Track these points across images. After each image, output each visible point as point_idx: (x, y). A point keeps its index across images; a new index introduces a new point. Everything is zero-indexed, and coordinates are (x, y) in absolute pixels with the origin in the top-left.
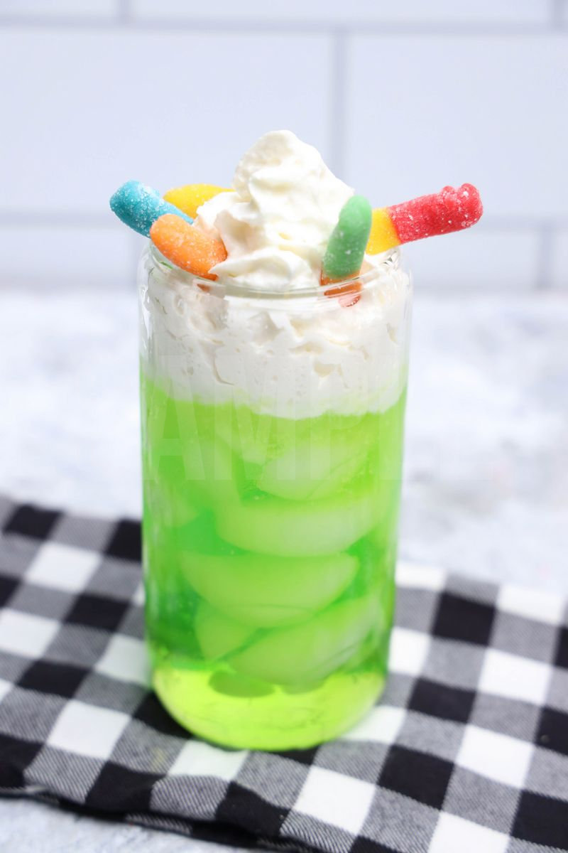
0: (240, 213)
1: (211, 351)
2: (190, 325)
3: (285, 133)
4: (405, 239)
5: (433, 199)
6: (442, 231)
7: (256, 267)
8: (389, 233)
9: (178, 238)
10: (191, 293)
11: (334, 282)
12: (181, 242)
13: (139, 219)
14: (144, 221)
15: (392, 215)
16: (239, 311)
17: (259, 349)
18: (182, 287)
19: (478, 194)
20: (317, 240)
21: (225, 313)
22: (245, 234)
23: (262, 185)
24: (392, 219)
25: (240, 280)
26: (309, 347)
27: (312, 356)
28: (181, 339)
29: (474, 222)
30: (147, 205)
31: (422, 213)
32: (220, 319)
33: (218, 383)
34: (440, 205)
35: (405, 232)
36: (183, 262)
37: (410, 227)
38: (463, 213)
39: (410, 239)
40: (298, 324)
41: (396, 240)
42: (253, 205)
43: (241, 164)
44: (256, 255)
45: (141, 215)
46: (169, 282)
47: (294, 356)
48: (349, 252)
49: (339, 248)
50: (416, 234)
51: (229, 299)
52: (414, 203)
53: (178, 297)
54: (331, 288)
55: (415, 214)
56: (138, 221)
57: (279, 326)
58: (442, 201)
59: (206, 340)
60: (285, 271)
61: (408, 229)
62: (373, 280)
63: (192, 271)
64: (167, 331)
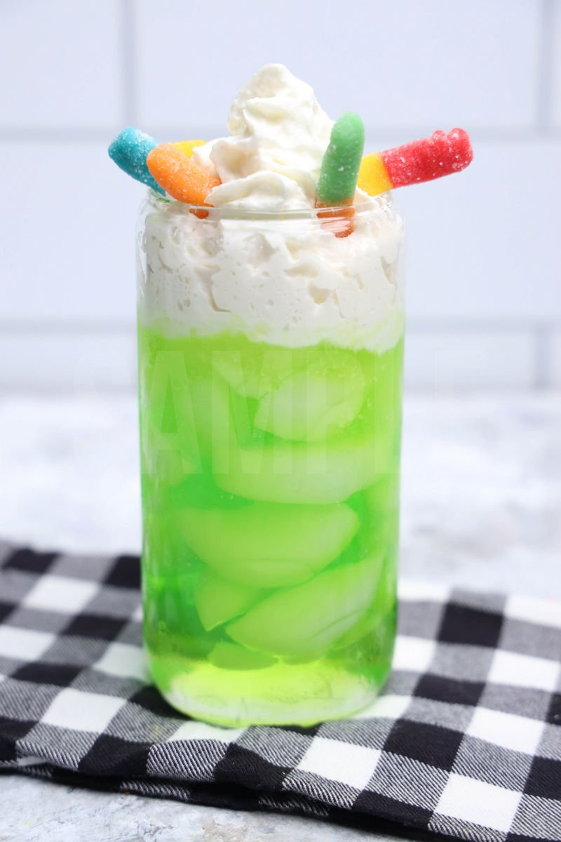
0: (232, 141)
1: (206, 278)
2: (186, 254)
3: (280, 66)
4: (397, 183)
5: (424, 143)
6: (434, 175)
7: (250, 190)
8: (381, 176)
9: (174, 164)
10: (187, 224)
11: (327, 207)
12: (177, 168)
13: (137, 163)
14: (141, 166)
15: (384, 158)
16: (234, 233)
17: (254, 272)
18: (178, 218)
19: (467, 137)
20: (311, 166)
21: (221, 236)
22: (240, 163)
23: (256, 113)
24: (384, 162)
25: (235, 203)
26: (303, 270)
27: (307, 281)
28: (177, 271)
29: (465, 165)
30: (145, 148)
31: (414, 156)
32: (216, 244)
33: (215, 312)
34: (431, 147)
35: (398, 175)
36: (179, 191)
37: (400, 169)
38: (454, 154)
39: (403, 183)
40: (294, 246)
41: (389, 184)
42: (248, 132)
43: (236, 101)
44: (250, 178)
45: (138, 159)
46: (166, 216)
47: (288, 278)
48: (342, 169)
49: (332, 165)
50: (408, 178)
51: (225, 223)
52: (405, 146)
53: (174, 229)
54: (325, 210)
55: (406, 158)
56: (136, 166)
57: (274, 245)
58: (433, 143)
59: (202, 267)
60: (279, 191)
61: (400, 172)
62: (366, 210)
63: (188, 201)
64: (164, 267)
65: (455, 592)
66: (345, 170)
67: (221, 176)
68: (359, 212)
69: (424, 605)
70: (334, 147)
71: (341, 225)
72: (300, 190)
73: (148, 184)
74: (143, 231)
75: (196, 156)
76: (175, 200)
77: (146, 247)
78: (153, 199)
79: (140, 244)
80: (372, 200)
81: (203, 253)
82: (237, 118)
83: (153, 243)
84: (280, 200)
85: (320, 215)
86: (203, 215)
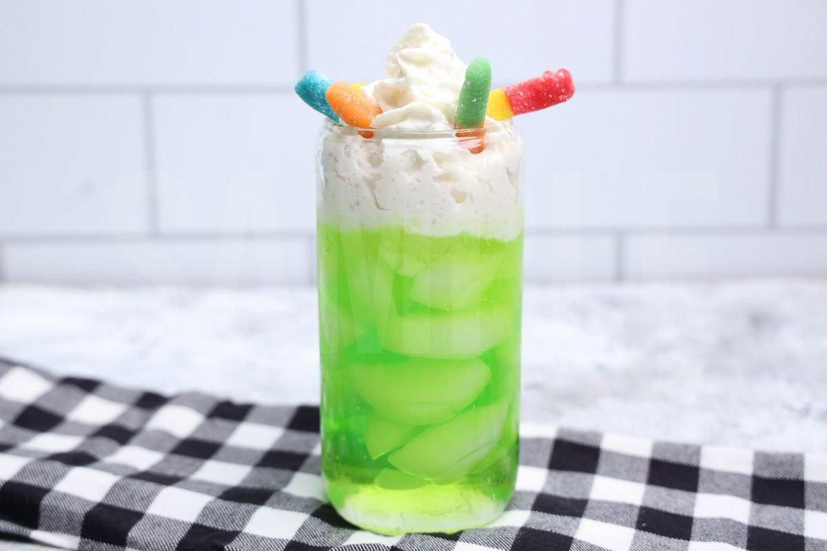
0: (390, 81)
1: (371, 184)
2: (356, 166)
3: (424, 25)
4: (517, 111)
5: (537, 81)
6: (545, 105)
7: (405, 117)
8: (505, 106)
9: (346, 97)
10: (356, 143)
11: (464, 129)
12: (349, 100)
13: (317, 98)
14: (321, 100)
15: (507, 92)
16: (393, 149)
17: (409, 178)
18: (349, 139)
19: (570, 75)
20: (452, 99)
21: (382, 152)
22: (396, 98)
23: (408, 60)
24: (507, 96)
25: (394, 127)
26: (446, 177)
27: (450, 185)
28: (349, 179)
29: (569, 97)
30: (323, 86)
31: (529, 91)
32: (378, 157)
33: (377, 209)
34: (542, 83)
35: (517, 105)
36: (350, 118)
37: (520, 101)
38: (560, 88)
39: (521, 112)
40: (439, 159)
41: (510, 112)
42: (402, 74)
43: (392, 53)
44: (405, 108)
45: (318, 95)
46: (339, 138)
47: (435, 184)
48: (475, 100)
49: (467, 97)
50: (525, 107)
51: (385, 142)
52: (523, 83)
53: (346, 147)
54: (463, 131)
55: (524, 92)
56: (316, 100)
57: (424, 158)
58: (544, 80)
59: (368, 176)
60: (428, 117)
61: (519, 103)
62: (494, 131)
63: (357, 125)
64: (339, 176)
65: (561, 430)
66: (477, 101)
67: (381, 107)
68: (489, 132)
69: (538, 441)
70: (469, 83)
71: (474, 143)
72: (443, 116)
73: (325, 114)
74: (322, 150)
75: (363, 93)
76: (347, 125)
77: (324, 162)
78: (330, 125)
79: (319, 159)
80: (499, 124)
81: (368, 165)
82: (393, 66)
83: (330, 160)
84: (429, 123)
85: (458, 135)
86: (368, 135)
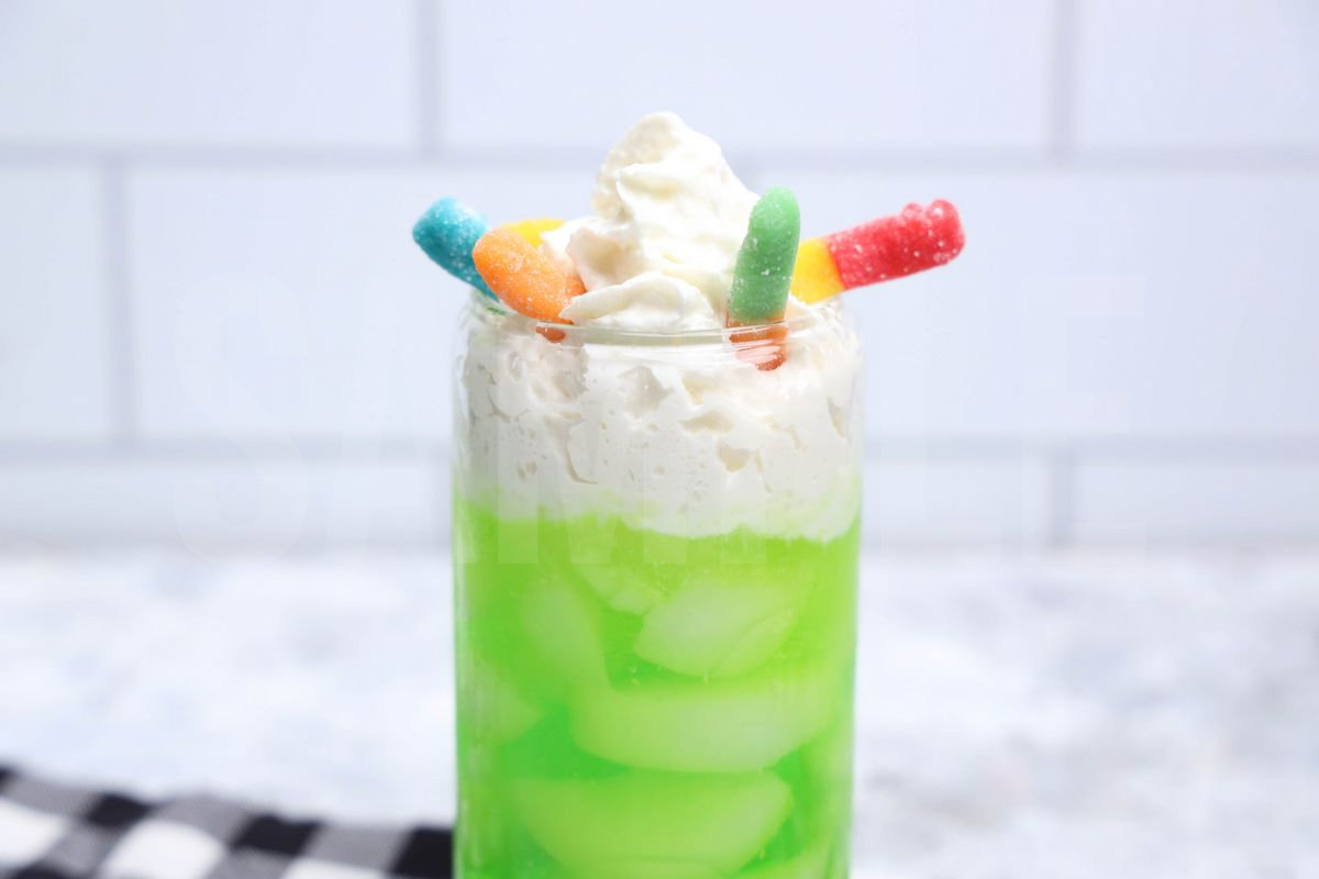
0: (601, 227)
1: (560, 430)
2: (532, 397)
3: (668, 115)
4: (851, 282)
5: (891, 223)
6: (906, 270)
7: (629, 301)
8: (826, 273)
9: (514, 259)
10: (531, 350)
11: (745, 325)
12: (519, 266)
13: (455, 253)
14: (463, 257)
15: (830, 246)
16: (606, 366)
17: (635, 424)
18: (518, 340)
19: (956, 213)
20: (720, 264)
21: (583, 370)
22: (612, 260)
23: (635, 186)
24: (830, 252)
25: (606, 320)
26: (708, 421)
27: (715, 437)
28: (517, 419)
29: (953, 256)
30: (468, 231)
31: (875, 242)
32: (576, 380)
33: (573, 484)
34: (901, 229)
35: (851, 271)
36: (521, 300)
37: (856, 262)
38: (936, 240)
39: (859, 283)
40: (696, 385)
41: (838, 285)
42: (624, 215)
44: (629, 284)
45: (459, 247)
46: (499, 337)
47: (688, 434)
48: (767, 273)
49: (752, 267)
50: (866, 275)
51: (592, 350)
52: (862, 228)
53: (513, 355)
54: (738, 330)
55: (864, 245)
56: (454, 257)
57: (665, 386)
58: (903, 223)
59: (555, 416)
60: (673, 303)
61: (854, 267)
62: (804, 328)
63: (534, 315)
64: (496, 411)
66: (771, 274)
67: (584, 279)
68: (794, 330)
70: (755, 241)
71: (765, 352)
72: (704, 300)
73: (473, 283)
74: (465, 355)
75: (546, 246)
76: (515, 312)
77: (469, 381)
78: (480, 309)
79: (460, 374)
80: (813, 310)
81: (553, 392)
82: (606, 192)
83: (479, 378)
84: (675, 316)
85: (734, 339)
86: (555, 336)
